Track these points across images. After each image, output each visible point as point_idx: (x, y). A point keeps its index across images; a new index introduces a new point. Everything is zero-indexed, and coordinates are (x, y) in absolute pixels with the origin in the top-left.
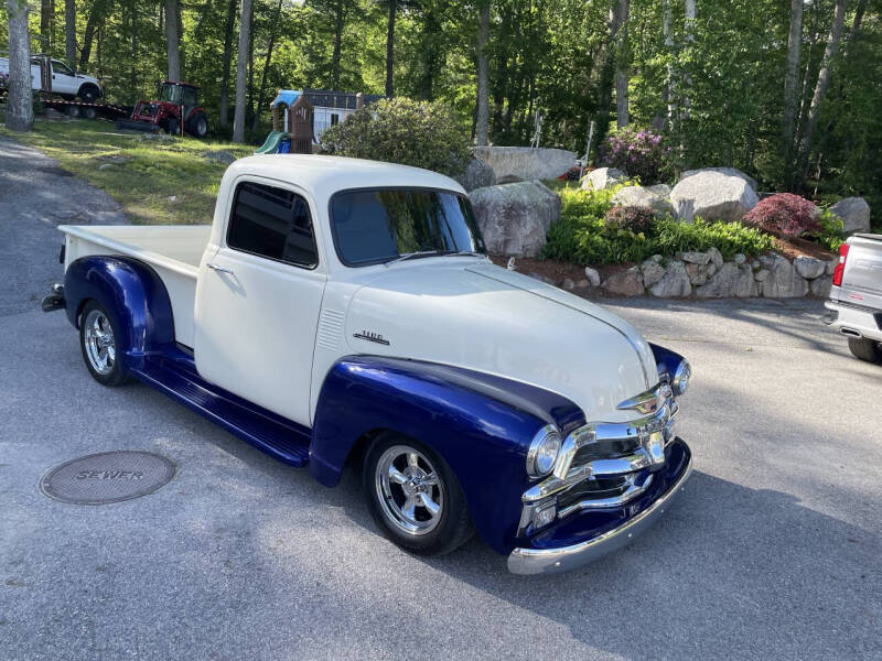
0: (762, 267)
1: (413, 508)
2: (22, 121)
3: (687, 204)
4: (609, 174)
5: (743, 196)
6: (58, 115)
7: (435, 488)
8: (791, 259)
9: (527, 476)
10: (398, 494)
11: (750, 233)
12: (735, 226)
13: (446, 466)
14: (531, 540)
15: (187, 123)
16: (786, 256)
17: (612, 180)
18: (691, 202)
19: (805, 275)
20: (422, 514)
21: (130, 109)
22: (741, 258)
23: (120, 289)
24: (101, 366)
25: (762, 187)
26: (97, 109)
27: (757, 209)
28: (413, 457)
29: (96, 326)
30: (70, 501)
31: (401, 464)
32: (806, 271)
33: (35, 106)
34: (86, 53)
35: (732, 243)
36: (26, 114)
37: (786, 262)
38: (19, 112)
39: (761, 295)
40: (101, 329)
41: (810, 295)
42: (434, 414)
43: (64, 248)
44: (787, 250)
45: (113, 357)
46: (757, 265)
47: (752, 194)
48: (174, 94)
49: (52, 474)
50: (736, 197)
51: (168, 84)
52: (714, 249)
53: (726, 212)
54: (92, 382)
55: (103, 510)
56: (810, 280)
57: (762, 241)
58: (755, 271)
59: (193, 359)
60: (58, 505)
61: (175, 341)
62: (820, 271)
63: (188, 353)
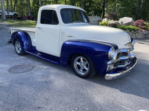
0: (137, 33)
1: (82, 70)
2: (4, 19)
3: (122, 22)
4: (107, 19)
5: (132, 21)
6: (10, 19)
7: (87, 65)
8: (142, 31)
9: (108, 58)
10: (79, 67)
11: (134, 27)
12: (131, 26)
13: (90, 59)
14: (110, 72)
15: (32, 19)
16: (141, 31)
17: (108, 20)
18: (123, 22)
19: (144, 34)
20: (84, 70)
21: (22, 17)
22: (133, 31)
23: (21, 37)
24: (19, 52)
25: (135, 19)
26: (17, 18)
27: (134, 23)
28: (82, 59)
29: (17, 44)
30: (13, 73)
31: (79, 61)
32: (144, 33)
33: (6, 17)
34: (14, 9)
35: (131, 29)
36: (5, 18)
37: (141, 32)
38: (3, 18)
39: (137, 38)
40: (18, 45)
41: (145, 37)
42: (85, 49)
43: (10, 31)
44: (141, 30)
45: (21, 50)
46: (136, 32)
47: (133, 21)
48: (29, 14)
49: (10, 69)
50: (131, 21)
51: (28, 12)
52: (128, 30)
53: (129, 24)
54: (17, 55)
55: (20, 74)
56: (145, 35)
57: (136, 28)
58: (135, 33)
59: (36, 48)
60: (11, 74)
61: (32, 46)
62: (147, 33)
63: (35, 47)
